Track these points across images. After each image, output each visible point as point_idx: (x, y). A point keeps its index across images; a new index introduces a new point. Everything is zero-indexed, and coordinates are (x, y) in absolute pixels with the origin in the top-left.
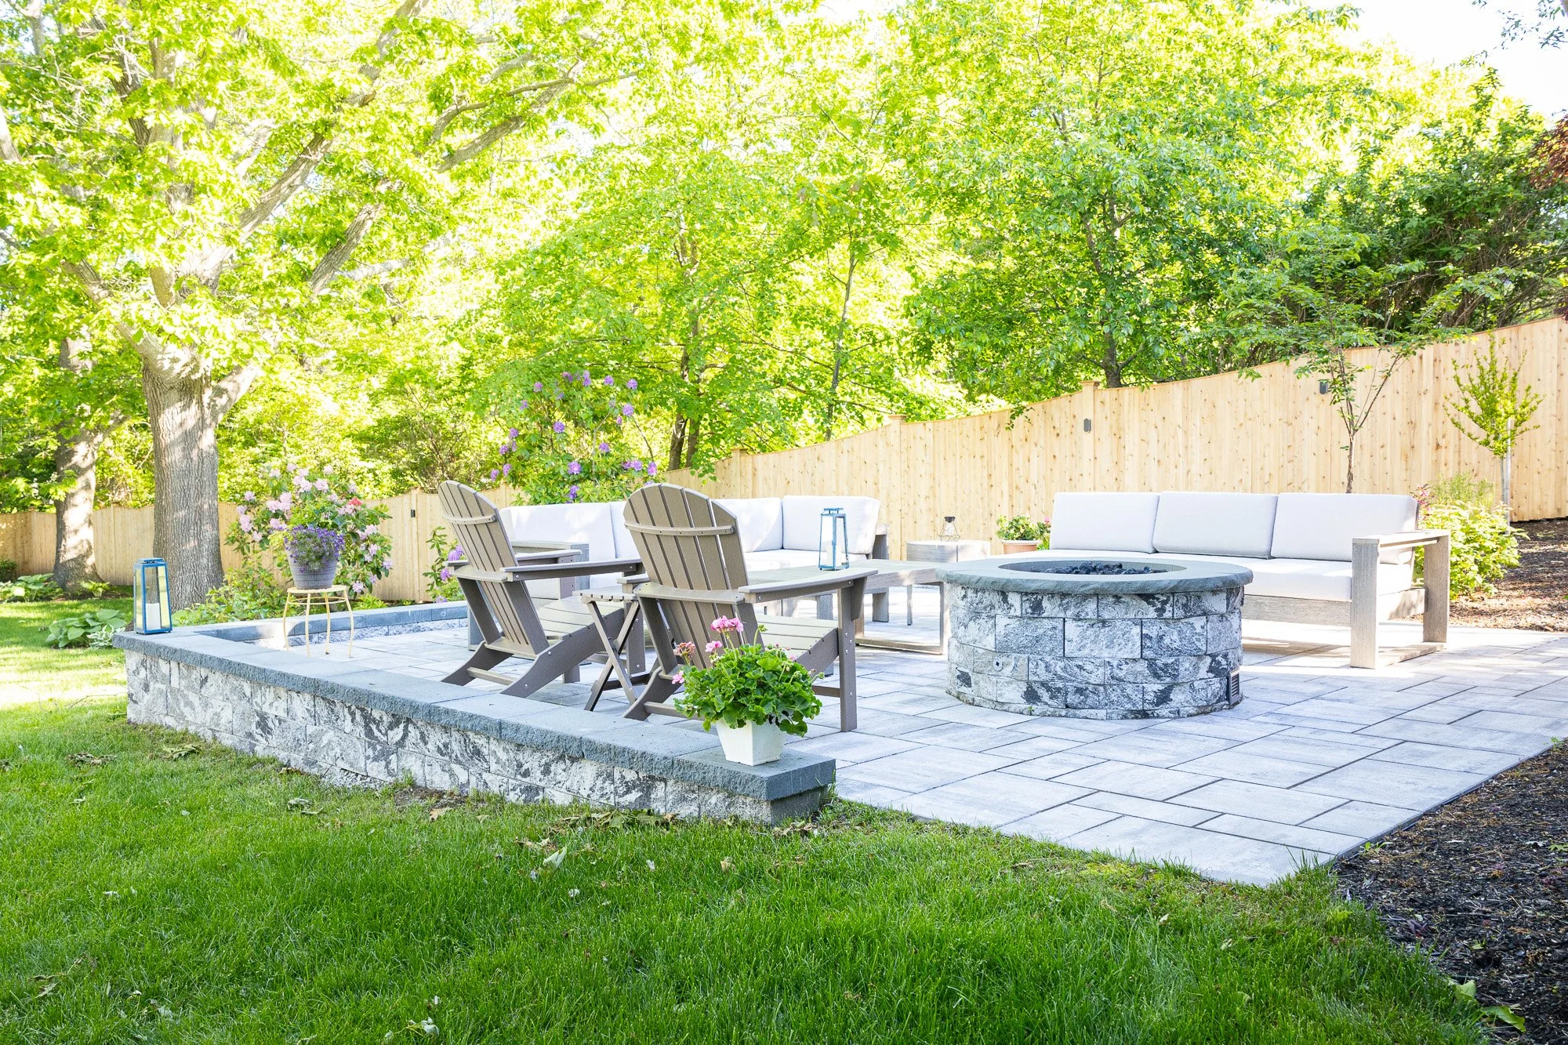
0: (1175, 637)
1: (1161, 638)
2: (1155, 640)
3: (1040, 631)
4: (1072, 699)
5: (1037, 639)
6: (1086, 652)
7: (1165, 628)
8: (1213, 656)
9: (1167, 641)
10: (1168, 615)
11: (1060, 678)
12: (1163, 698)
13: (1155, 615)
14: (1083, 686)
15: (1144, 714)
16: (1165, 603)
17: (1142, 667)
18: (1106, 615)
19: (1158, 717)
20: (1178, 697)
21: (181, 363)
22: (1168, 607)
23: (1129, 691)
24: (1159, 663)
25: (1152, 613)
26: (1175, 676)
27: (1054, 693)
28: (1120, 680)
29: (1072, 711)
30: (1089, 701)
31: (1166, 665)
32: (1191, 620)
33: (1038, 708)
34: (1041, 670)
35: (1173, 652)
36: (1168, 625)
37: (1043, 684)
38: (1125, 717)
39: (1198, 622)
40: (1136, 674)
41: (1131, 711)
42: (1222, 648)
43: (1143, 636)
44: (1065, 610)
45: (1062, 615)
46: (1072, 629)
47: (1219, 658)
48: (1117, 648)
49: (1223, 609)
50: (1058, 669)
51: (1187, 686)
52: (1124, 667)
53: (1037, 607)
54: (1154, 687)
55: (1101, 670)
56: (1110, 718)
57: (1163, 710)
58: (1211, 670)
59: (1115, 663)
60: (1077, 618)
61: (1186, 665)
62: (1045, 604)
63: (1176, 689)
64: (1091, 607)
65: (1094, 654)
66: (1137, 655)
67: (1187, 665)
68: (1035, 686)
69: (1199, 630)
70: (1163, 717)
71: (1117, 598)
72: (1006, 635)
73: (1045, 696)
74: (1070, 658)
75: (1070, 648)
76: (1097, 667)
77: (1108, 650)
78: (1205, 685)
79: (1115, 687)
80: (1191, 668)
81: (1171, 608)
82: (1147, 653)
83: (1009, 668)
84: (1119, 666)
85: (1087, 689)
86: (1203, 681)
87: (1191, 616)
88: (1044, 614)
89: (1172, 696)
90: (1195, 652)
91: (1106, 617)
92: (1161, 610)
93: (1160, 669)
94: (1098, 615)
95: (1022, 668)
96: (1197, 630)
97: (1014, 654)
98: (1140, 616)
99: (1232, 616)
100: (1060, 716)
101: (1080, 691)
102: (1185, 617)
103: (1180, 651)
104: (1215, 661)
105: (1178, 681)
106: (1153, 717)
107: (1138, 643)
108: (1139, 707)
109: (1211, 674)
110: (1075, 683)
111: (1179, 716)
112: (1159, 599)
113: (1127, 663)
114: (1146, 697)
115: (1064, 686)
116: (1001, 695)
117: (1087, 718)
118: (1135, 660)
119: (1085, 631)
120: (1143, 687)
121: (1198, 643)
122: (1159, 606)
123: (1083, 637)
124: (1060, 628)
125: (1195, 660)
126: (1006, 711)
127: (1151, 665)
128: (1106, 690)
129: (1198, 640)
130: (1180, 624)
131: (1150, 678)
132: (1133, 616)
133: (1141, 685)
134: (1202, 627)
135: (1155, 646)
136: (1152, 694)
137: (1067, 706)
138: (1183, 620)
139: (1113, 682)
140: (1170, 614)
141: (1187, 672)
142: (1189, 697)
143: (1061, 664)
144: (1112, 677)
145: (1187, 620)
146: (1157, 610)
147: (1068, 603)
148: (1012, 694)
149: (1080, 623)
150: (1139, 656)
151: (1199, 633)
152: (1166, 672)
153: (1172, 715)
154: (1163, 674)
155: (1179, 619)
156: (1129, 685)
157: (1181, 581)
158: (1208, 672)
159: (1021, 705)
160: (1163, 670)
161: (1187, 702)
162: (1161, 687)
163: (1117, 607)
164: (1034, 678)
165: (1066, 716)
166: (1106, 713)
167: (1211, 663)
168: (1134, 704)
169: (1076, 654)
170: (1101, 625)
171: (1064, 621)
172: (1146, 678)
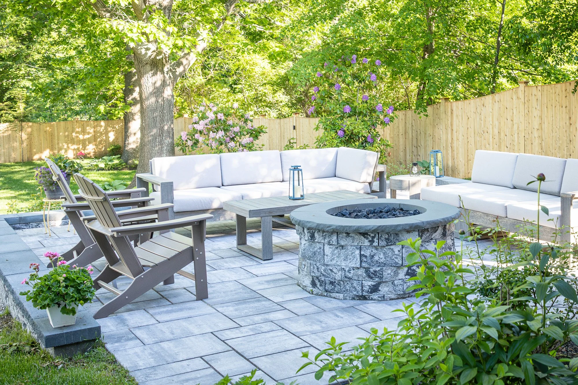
0: (382, 256)
1: (372, 257)
2: (369, 258)
3: (316, 249)
4: (329, 287)
5: (315, 253)
6: (334, 262)
7: (375, 251)
9: (376, 258)
10: (376, 244)
11: (323, 275)
12: (375, 289)
13: (369, 244)
14: (333, 280)
15: (364, 298)
16: (373, 238)
17: (361, 272)
18: (342, 243)
19: (372, 299)
20: (384, 289)
21: (151, 51)
22: (376, 240)
23: (355, 285)
24: (371, 270)
25: (367, 243)
26: (381, 278)
27: (322, 283)
28: (350, 278)
29: (329, 294)
30: (336, 289)
31: (375, 271)
32: (392, 247)
33: (315, 290)
34: (316, 271)
35: (379, 264)
36: (377, 249)
37: (317, 278)
38: (353, 299)
39: (396, 248)
40: (358, 276)
41: (357, 296)
43: (361, 255)
44: (325, 238)
45: (323, 241)
46: (328, 250)
47: (414, 268)
48: (349, 261)
50: (322, 270)
51: (390, 283)
52: (352, 272)
53: (312, 237)
54: (368, 283)
55: (340, 273)
56: (346, 299)
57: (375, 296)
58: (407, 274)
59: (347, 269)
60: (329, 244)
61: (388, 272)
62: (316, 235)
63: (383, 285)
64: (334, 238)
65: (338, 263)
66: (358, 265)
67: (389, 272)
68: (315, 278)
70: (375, 300)
71: (348, 234)
72: (304, 250)
73: (318, 284)
74: (327, 265)
75: (327, 260)
76: (339, 271)
77: (345, 262)
78: (402, 283)
79: (348, 282)
80: (392, 274)
81: (377, 241)
82: (364, 264)
83: (306, 268)
84: (349, 271)
85: (335, 282)
86: (400, 281)
87: (391, 245)
88: (316, 241)
89: (380, 288)
90: (394, 265)
91: (343, 244)
92: (372, 242)
93: (372, 273)
94: (338, 243)
95: (309, 268)
96: (396, 253)
97: (307, 261)
98: (360, 244)
99: (427, 244)
100: (324, 296)
101: (332, 283)
102: (387, 246)
103: (385, 264)
104: (411, 269)
105: (384, 280)
106: (370, 300)
107: (359, 259)
108: (361, 294)
109: (407, 277)
110: (330, 279)
111: (384, 300)
112: (370, 235)
113: (354, 270)
114: (364, 288)
115: (325, 280)
116: (303, 282)
117: (335, 298)
118: (358, 268)
119: (334, 251)
120: (362, 283)
121: (396, 260)
122: (370, 239)
123: (333, 254)
124: (322, 248)
125: (395, 269)
126: (306, 290)
127: (367, 271)
128: (344, 284)
129: (397, 258)
130: (385, 249)
131: (366, 278)
132: (356, 244)
133: (361, 282)
134: (399, 251)
135: (369, 261)
136: (368, 287)
137: (326, 291)
138: (387, 247)
139: (347, 279)
140: (377, 244)
141: (389, 276)
142: (391, 289)
143: (323, 268)
144: (346, 277)
145: (389, 247)
146: (370, 241)
147: (325, 235)
148: (307, 282)
149: (331, 246)
150: (359, 266)
151: (397, 255)
152: (376, 275)
153: (380, 299)
154: (373, 276)
155: (384, 247)
156: (355, 281)
157: (380, 226)
158: (405, 275)
159: (310, 288)
160: (374, 274)
161: (390, 292)
162: (373, 284)
163: (348, 239)
164: (313, 274)
165: (326, 296)
166: (344, 296)
167: (408, 270)
168: (358, 292)
169: (329, 263)
170: (341, 248)
171: (324, 245)
172: (364, 278)
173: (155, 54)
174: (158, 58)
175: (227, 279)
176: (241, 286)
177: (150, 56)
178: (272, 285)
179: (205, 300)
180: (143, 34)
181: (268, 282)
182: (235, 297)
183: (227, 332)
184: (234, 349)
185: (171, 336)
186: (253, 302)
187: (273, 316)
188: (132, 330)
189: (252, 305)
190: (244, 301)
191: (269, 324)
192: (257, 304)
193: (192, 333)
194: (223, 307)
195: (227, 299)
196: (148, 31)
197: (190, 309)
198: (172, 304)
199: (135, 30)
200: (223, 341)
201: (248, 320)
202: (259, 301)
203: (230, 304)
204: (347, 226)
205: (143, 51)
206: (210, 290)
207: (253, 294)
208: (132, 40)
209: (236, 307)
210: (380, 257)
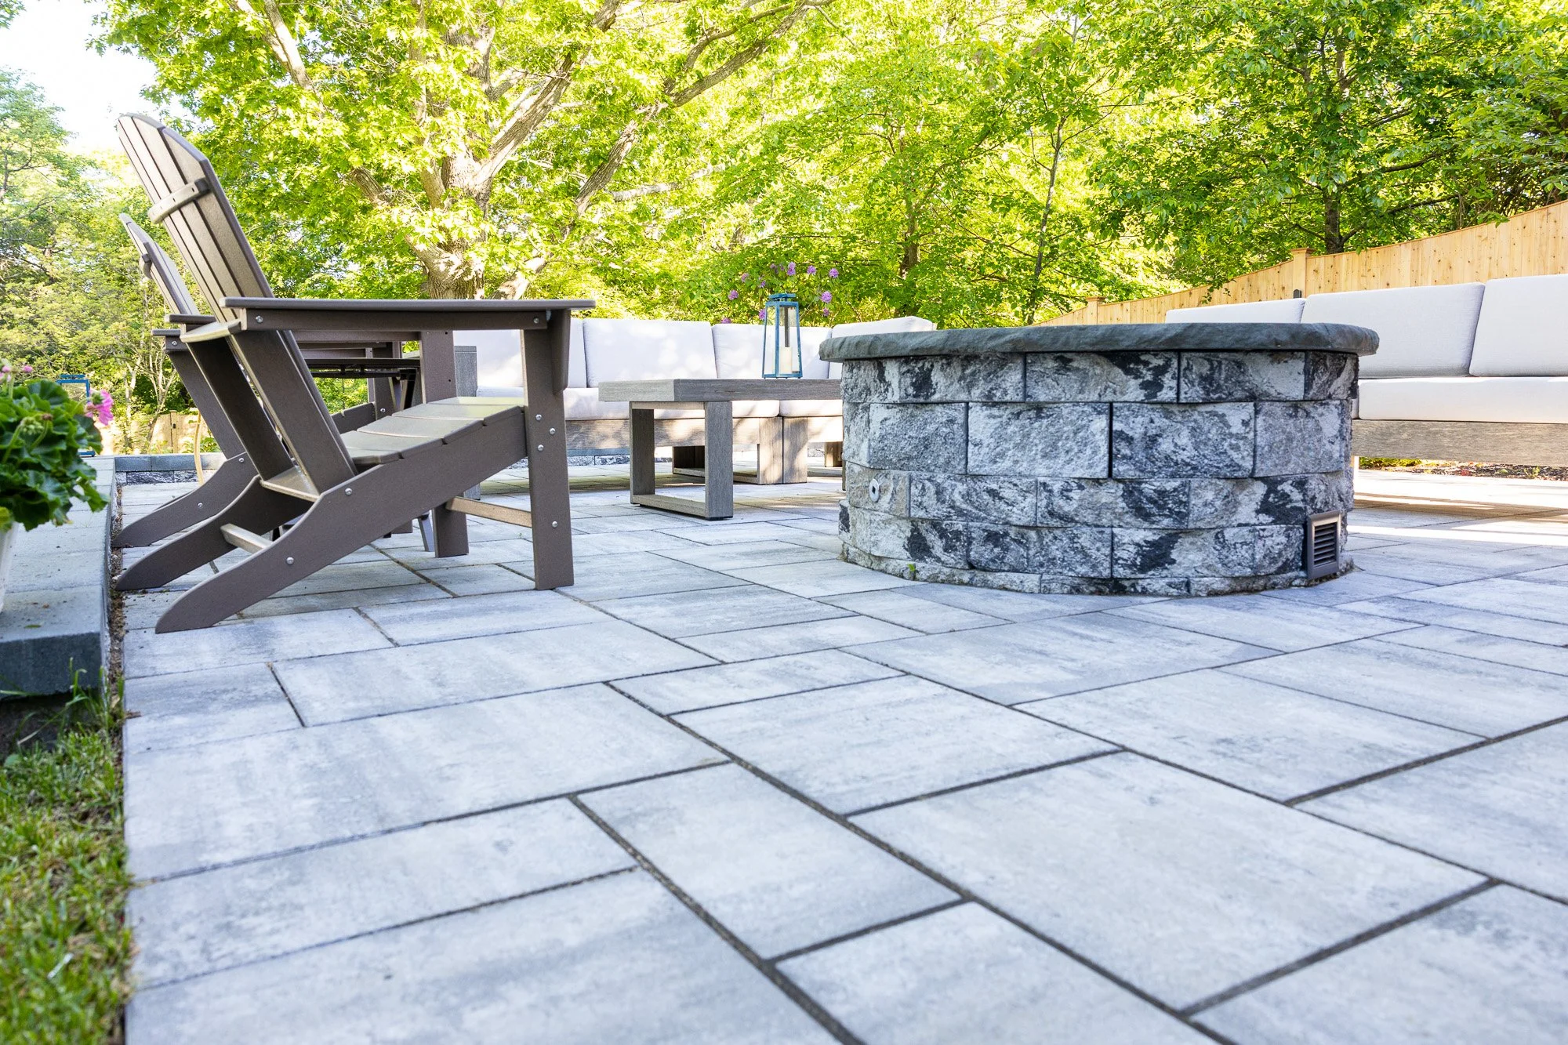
0: (1184, 439)
1: (1152, 441)
2: (1139, 445)
3: (931, 428)
4: (981, 552)
5: (926, 443)
6: (1005, 464)
7: (1160, 421)
8: (1271, 483)
9: (1165, 446)
10: (1167, 394)
11: (961, 513)
12: (1156, 556)
13: (1140, 395)
14: (999, 529)
15: (1114, 587)
16: (1160, 371)
17: (1111, 495)
18: (1041, 395)
19: (1144, 592)
20: (1188, 557)
21: (455, 267)
22: (1168, 380)
23: (1084, 541)
24: (1148, 488)
25: (1133, 391)
26: (1182, 517)
27: (951, 540)
28: (1066, 519)
29: (980, 575)
30: (1010, 558)
31: (1162, 493)
32: (1220, 408)
33: (926, 567)
34: (930, 500)
35: (1175, 467)
36: (1168, 415)
37: (935, 524)
38: (1076, 590)
39: (1236, 415)
40: (1099, 509)
41: (1090, 580)
42: (1293, 468)
43: (1112, 436)
44: (970, 387)
45: (963, 396)
46: (982, 424)
47: (1286, 487)
48: (1063, 458)
49: (1297, 391)
50: (957, 497)
51: (1210, 537)
52: (1076, 495)
53: (923, 384)
54: (1136, 535)
55: (1031, 499)
56: (1048, 591)
57: (1156, 581)
58: (1265, 508)
59: (1057, 487)
60: (989, 402)
61: (1205, 497)
62: (937, 377)
63: (1185, 542)
64: (1012, 378)
65: (1023, 467)
66: (1100, 471)
67: (1209, 496)
68: (923, 527)
69: (1237, 428)
70: (1155, 594)
71: (1063, 361)
72: (882, 438)
73: (937, 545)
74: (976, 477)
75: (976, 459)
76: (1024, 493)
77: (1047, 462)
78: (1249, 538)
79: (1058, 533)
80: (1218, 503)
81: (1174, 383)
82: (1121, 468)
83: (887, 497)
84: (1065, 492)
85: (1006, 534)
86: (1245, 530)
87: (1219, 401)
88: (936, 397)
89: (1174, 555)
90: (1227, 472)
91: (1042, 398)
92: (1153, 387)
93: (1150, 500)
94: (1026, 396)
95: (902, 497)
96: (1234, 430)
97: (894, 472)
98: (1109, 397)
99: (1321, 410)
100: (961, 583)
101: (993, 538)
102: (1206, 402)
103: (1195, 468)
104: (1276, 492)
105: (1191, 526)
106: (1136, 593)
107: (1104, 450)
108: (1106, 573)
109: (1264, 518)
110: (985, 524)
111: (1189, 595)
112: (1146, 363)
113: (1081, 487)
114: (1119, 553)
115: (967, 528)
116: (875, 544)
117: (1004, 588)
118: (1097, 482)
119: (1002, 427)
120: (1113, 535)
121: (1235, 455)
122: (1149, 377)
123: (1000, 438)
124: (961, 421)
125: (1228, 486)
126: (884, 571)
127: (1131, 493)
128: (1041, 538)
129: (1236, 448)
130: (1196, 416)
131: (1128, 518)
132: (1094, 397)
133: (1108, 531)
134: (1245, 423)
135: (1141, 456)
136: (1132, 549)
137: (972, 566)
138: (1203, 409)
139: (1054, 522)
140: (1172, 395)
141: (1209, 510)
142: (1213, 559)
143: (961, 488)
144: (1051, 514)
145: (1210, 408)
146: (1145, 386)
147: (973, 374)
148: (892, 542)
149: (995, 411)
150: (1105, 474)
151: (1237, 436)
152: (1161, 508)
153: (1174, 591)
154: (1155, 510)
155: (1193, 405)
156: (1085, 529)
157: (1192, 326)
158: (1258, 512)
159: (904, 561)
160: (1155, 502)
161: (1209, 567)
162: (1151, 537)
163: (1063, 379)
164: (921, 514)
165: (970, 584)
166: (1041, 581)
167: (1267, 496)
168: (1094, 567)
169: (987, 469)
170: (1032, 414)
171: (967, 408)
172: (1119, 517)
173: (461, 272)
174: (466, 279)
175: (622, 549)
176: (669, 562)
177: (453, 276)
178: (764, 561)
179: (567, 590)
180: (441, 229)
181: (746, 554)
182: (660, 583)
183: (672, 681)
184: (734, 758)
185: (434, 694)
186: (728, 595)
187: (827, 632)
188: (277, 666)
189: (729, 603)
190: (697, 593)
191: (832, 655)
192: (743, 601)
193: (523, 684)
194: (629, 606)
195: (634, 587)
196: (449, 225)
197: (514, 609)
198: (455, 596)
199: (428, 222)
200: (668, 718)
201: (741, 644)
202: (747, 593)
203: (651, 599)
204: (1069, 328)
205: (442, 267)
206: (576, 568)
207: (716, 578)
208: (423, 239)
209: (677, 607)
210: (1178, 442)
